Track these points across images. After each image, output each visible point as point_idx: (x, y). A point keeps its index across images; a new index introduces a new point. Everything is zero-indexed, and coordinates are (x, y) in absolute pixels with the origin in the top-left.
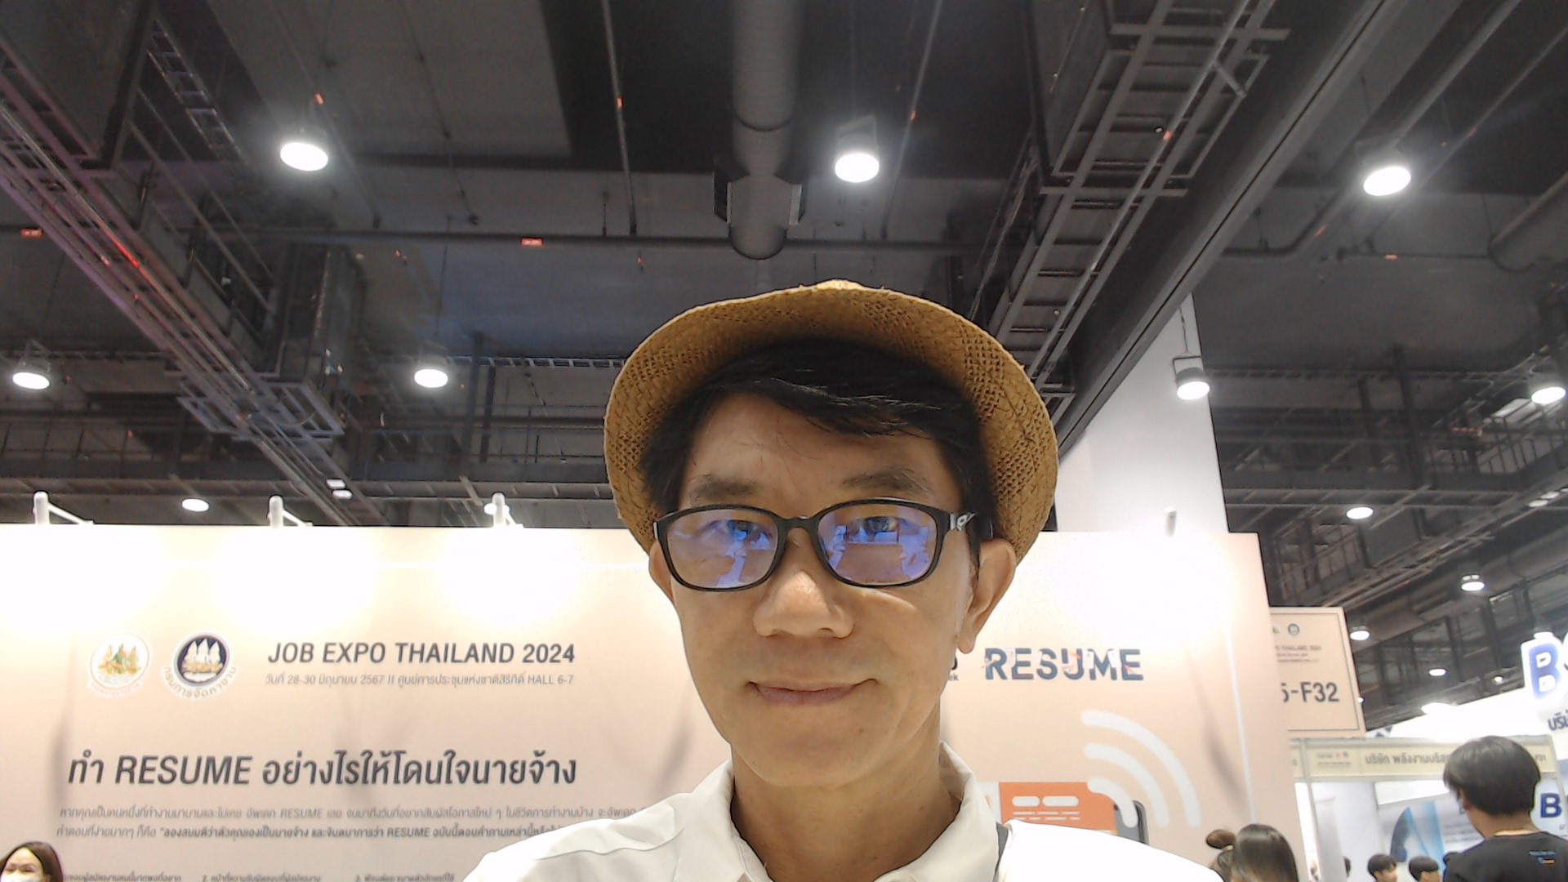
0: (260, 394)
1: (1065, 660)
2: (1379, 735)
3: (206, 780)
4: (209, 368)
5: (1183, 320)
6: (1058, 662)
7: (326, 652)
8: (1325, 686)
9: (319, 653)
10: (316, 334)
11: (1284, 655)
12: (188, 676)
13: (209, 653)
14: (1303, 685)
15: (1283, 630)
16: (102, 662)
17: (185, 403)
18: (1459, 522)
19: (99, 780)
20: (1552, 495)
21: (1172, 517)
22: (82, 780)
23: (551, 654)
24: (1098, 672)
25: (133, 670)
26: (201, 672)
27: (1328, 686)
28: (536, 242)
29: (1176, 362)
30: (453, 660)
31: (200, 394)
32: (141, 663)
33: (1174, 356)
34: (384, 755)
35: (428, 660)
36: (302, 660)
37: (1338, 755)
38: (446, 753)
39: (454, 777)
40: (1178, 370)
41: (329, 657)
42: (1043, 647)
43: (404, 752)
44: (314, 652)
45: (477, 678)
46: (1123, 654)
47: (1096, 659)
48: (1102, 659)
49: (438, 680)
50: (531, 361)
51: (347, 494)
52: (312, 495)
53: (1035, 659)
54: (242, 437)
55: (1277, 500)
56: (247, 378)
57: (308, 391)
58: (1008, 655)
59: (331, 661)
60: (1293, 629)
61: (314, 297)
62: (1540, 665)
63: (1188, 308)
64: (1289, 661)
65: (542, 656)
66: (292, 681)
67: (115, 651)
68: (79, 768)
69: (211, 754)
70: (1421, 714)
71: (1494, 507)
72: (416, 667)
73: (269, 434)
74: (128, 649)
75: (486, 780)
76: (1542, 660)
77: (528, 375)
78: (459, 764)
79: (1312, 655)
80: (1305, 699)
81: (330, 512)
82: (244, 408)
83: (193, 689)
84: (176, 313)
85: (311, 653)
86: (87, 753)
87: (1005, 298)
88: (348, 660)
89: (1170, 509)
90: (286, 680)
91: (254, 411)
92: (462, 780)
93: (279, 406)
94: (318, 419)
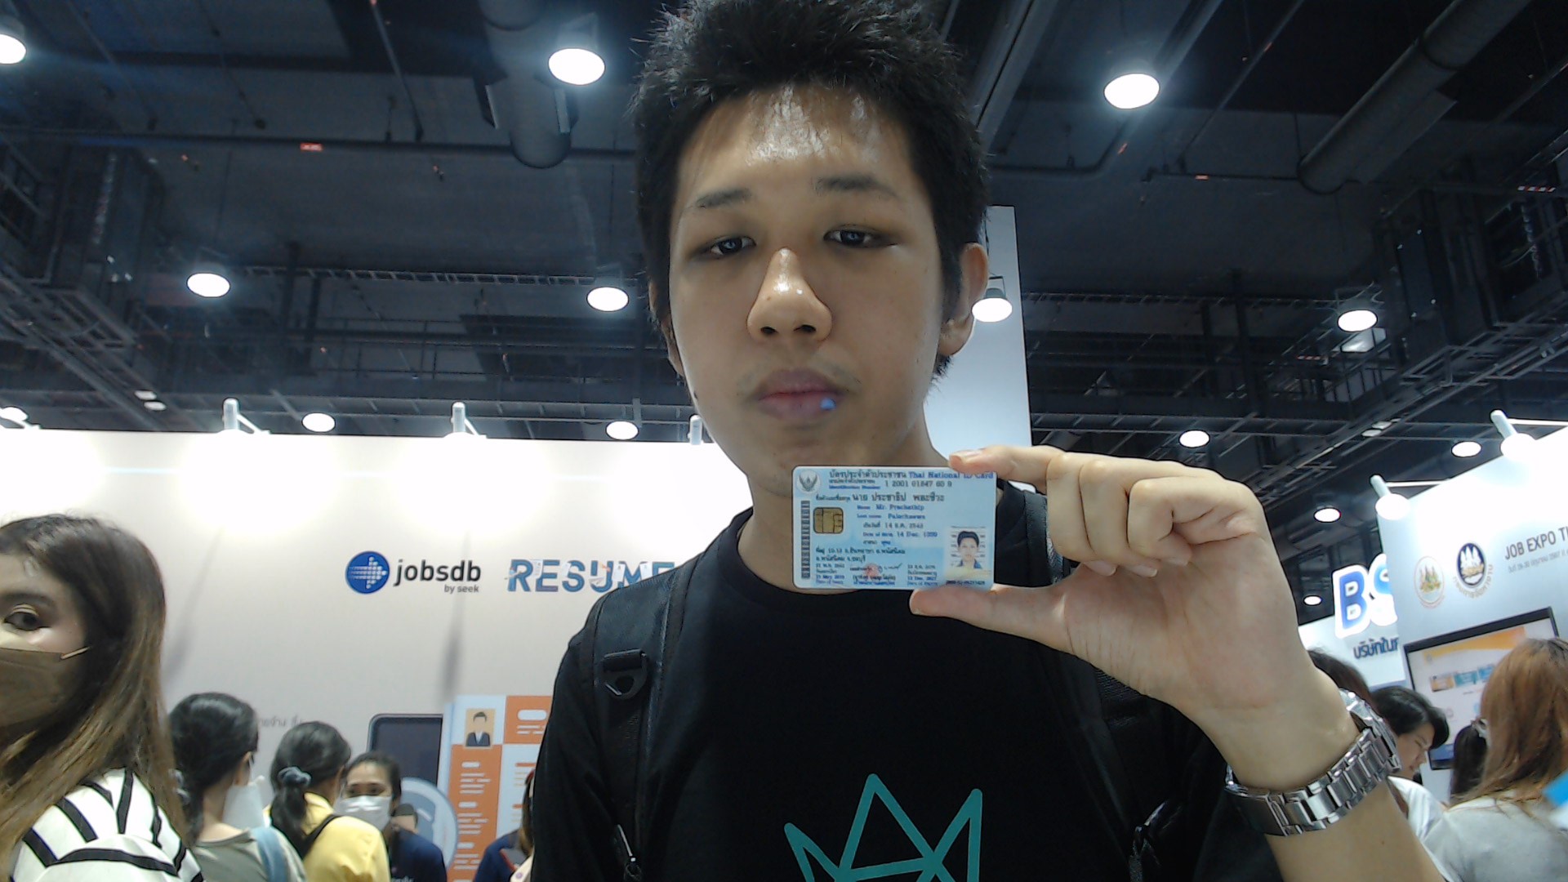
0: (36, 300)
1: (594, 572)
6: (586, 575)
10: (97, 241)
18: (1298, 451)
20: (1383, 426)
28: (316, 147)
42: (572, 559)
46: (656, 566)
47: (627, 571)
48: (633, 572)
50: (352, 273)
51: (159, 406)
52: (124, 406)
53: (563, 571)
54: (32, 345)
56: (18, 284)
57: (84, 298)
58: (535, 566)
62: (1349, 593)
71: (1328, 435)
73: (60, 343)
76: (1351, 588)
77: (356, 288)
82: (24, 315)
91: (34, 318)
93: (59, 312)
94: (104, 327)
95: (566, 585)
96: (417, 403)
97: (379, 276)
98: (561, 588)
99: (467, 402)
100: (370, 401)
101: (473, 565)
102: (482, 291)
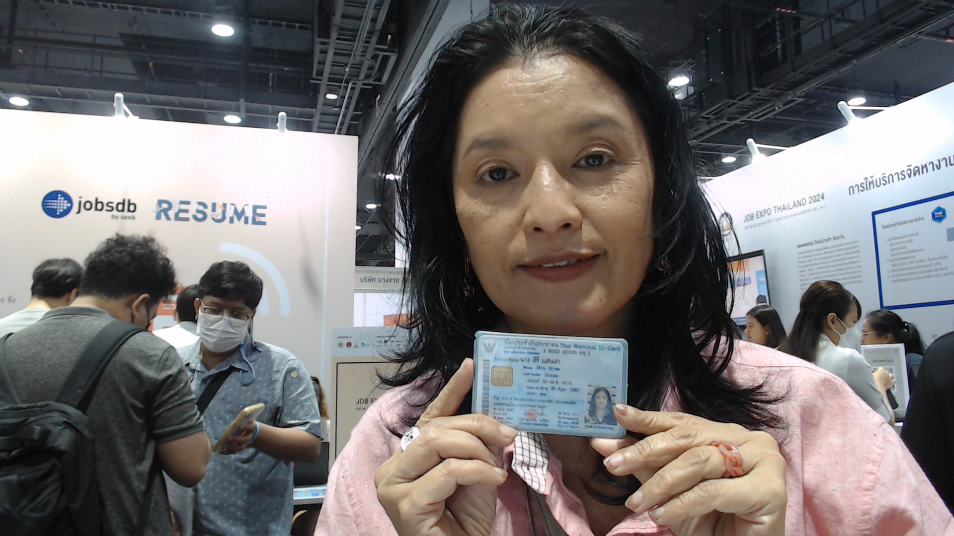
96: (89, 92)
97: (59, 1)
99: (124, 93)
100: (56, 89)
101: (131, 202)
102: (134, 18)
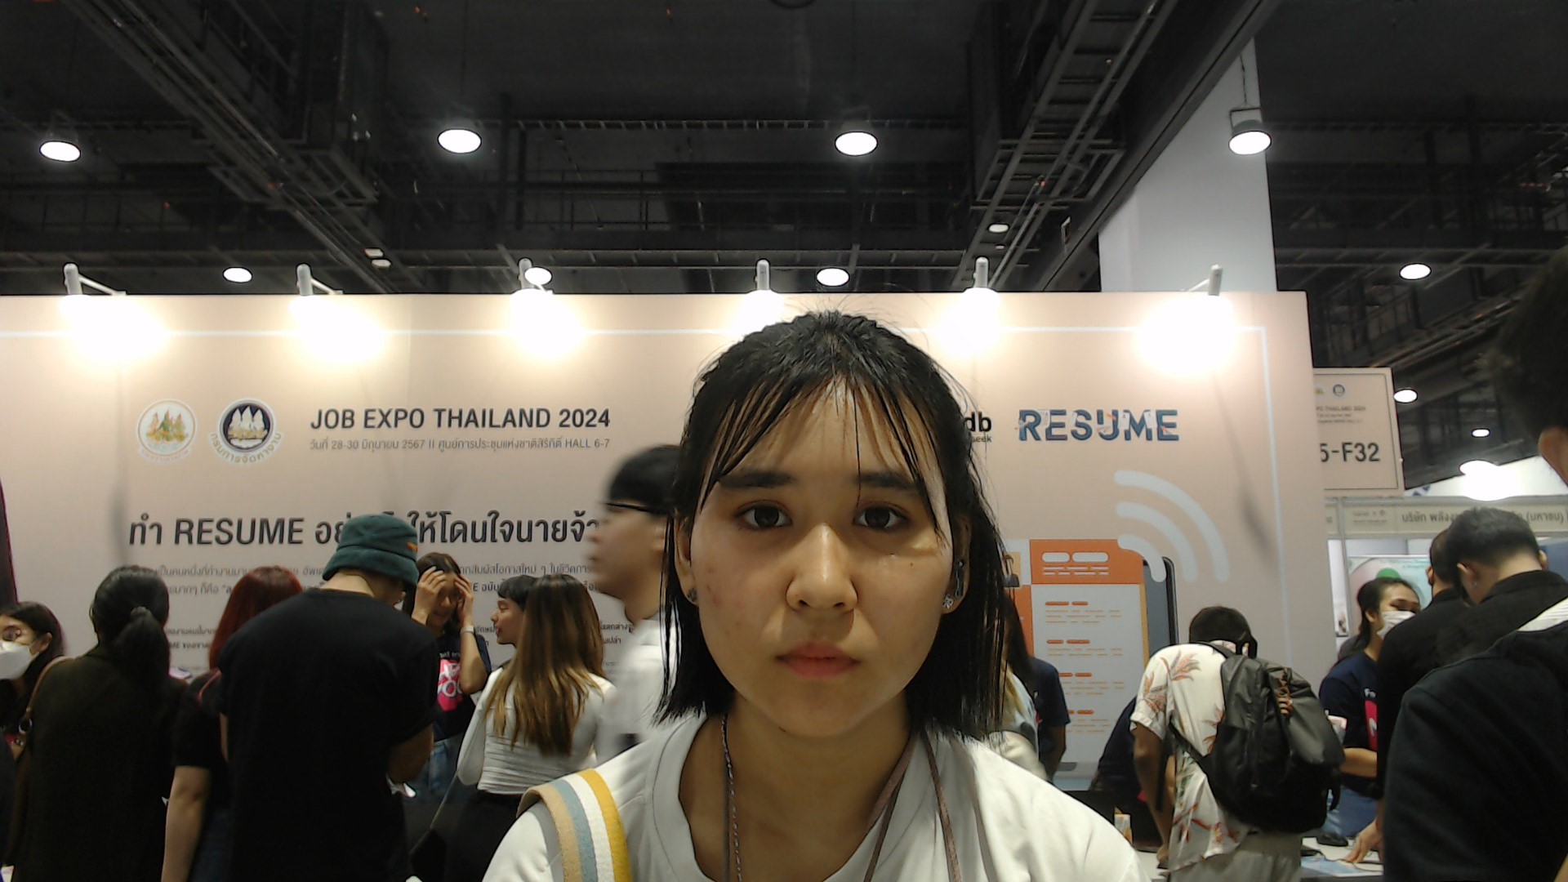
0: (290, 161)
1: (1100, 421)
2: (1416, 494)
3: (261, 541)
4: (235, 135)
5: (1243, 68)
6: (1093, 423)
7: (367, 419)
8: (1366, 447)
9: (359, 419)
10: (341, 98)
11: (1327, 416)
12: (233, 442)
13: (253, 420)
14: (1344, 445)
15: (1328, 390)
16: (150, 430)
17: (217, 172)
18: (1518, 282)
19: (159, 541)
21: (1218, 275)
22: (143, 541)
23: (586, 419)
24: (1133, 433)
25: (181, 438)
26: (247, 439)
27: (1369, 447)
29: (1234, 114)
30: (491, 425)
31: (230, 163)
32: (188, 429)
33: (1230, 108)
34: (430, 515)
35: (466, 425)
36: (344, 426)
37: (1374, 513)
38: (490, 514)
39: (499, 536)
40: (1234, 125)
41: (370, 423)
42: (1078, 408)
43: (449, 513)
44: (355, 418)
45: (515, 442)
46: (1160, 414)
47: (1132, 419)
48: (1137, 420)
49: (478, 445)
50: (562, 123)
51: (386, 264)
52: (351, 263)
53: (1070, 420)
54: (277, 206)
55: (1330, 259)
56: (275, 146)
57: (337, 157)
58: (1043, 417)
59: (372, 427)
60: (1338, 390)
61: (335, 59)
63: (1249, 55)
64: (1330, 421)
65: (578, 421)
66: (336, 447)
67: (161, 418)
68: (138, 531)
69: (265, 517)
70: (1462, 474)
72: (456, 432)
73: (304, 204)
74: (174, 415)
75: (529, 539)
77: (561, 138)
78: (502, 525)
79: (1356, 415)
80: (1345, 459)
81: (371, 282)
82: (275, 176)
83: (241, 455)
84: (196, 79)
85: (352, 419)
86: (145, 517)
87: (1054, 47)
88: (389, 425)
89: (1216, 267)
90: (330, 445)
91: (285, 179)
92: (507, 539)
93: (310, 174)
94: (350, 186)
95: (1074, 434)
97: (587, 126)
98: (1070, 436)
101: (984, 416)
